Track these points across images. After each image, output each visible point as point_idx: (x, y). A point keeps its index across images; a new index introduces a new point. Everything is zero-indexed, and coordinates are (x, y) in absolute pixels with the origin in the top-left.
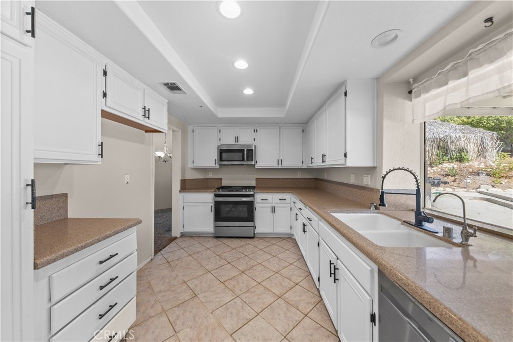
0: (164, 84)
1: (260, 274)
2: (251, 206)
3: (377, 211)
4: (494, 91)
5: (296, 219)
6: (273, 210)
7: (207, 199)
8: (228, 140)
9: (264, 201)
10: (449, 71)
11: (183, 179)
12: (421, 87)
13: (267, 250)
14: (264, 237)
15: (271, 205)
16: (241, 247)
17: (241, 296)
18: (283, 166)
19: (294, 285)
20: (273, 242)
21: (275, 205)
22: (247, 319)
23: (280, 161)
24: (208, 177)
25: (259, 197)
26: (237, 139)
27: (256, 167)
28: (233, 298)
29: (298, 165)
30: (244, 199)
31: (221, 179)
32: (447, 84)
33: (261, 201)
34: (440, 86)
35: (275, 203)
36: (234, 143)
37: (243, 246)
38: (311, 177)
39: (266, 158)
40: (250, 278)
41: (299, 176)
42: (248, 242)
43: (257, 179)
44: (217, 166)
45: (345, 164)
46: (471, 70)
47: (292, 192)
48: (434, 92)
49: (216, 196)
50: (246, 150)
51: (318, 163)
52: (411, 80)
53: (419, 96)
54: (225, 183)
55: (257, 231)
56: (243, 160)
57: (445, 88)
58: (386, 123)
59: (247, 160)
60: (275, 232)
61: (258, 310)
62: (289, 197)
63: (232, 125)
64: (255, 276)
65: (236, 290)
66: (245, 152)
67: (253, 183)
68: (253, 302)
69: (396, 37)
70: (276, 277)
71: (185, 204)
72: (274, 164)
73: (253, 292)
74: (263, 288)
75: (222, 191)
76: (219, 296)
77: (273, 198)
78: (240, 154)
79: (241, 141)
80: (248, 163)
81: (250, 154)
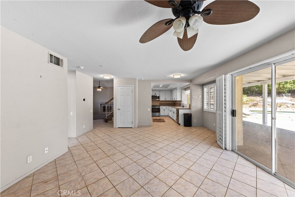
2: (159, 109)
6: (164, 110)
9: (162, 108)
23: (165, 99)
25: (161, 107)
26: (155, 94)
27: (160, 100)
29: (170, 100)
30: (156, 108)
39: (162, 99)
41: (170, 102)
51: (174, 100)
55: (161, 115)
60: (165, 115)
62: (168, 107)
67: (159, 104)
72: (164, 100)
77: (164, 107)
78: (156, 97)
79: (156, 94)
80: (158, 99)
81: (159, 97)
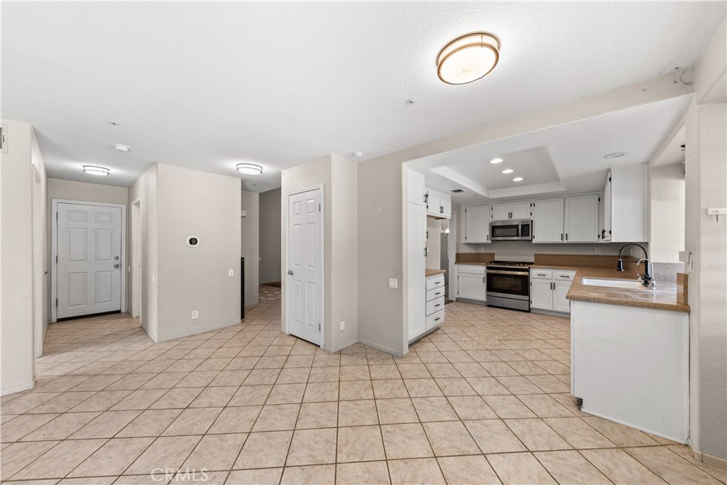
2: (525, 280)
6: (553, 286)
7: (480, 270)
8: (501, 216)
9: (542, 277)
11: (457, 253)
14: (542, 314)
15: (551, 281)
18: (569, 240)
21: (554, 281)
23: (565, 236)
24: (480, 252)
25: (534, 272)
26: (510, 215)
27: (534, 242)
30: (520, 273)
31: (493, 254)
33: (538, 276)
36: (508, 219)
38: (617, 254)
39: (544, 235)
43: (535, 255)
44: (490, 242)
49: (488, 268)
50: (520, 225)
54: (497, 258)
55: (533, 306)
56: (518, 235)
59: (522, 235)
60: (555, 310)
62: (574, 274)
63: (505, 202)
66: (520, 227)
67: (532, 259)
71: (459, 273)
72: (558, 240)
77: (553, 274)
78: (513, 230)
79: (514, 216)
80: (524, 238)
81: (526, 229)
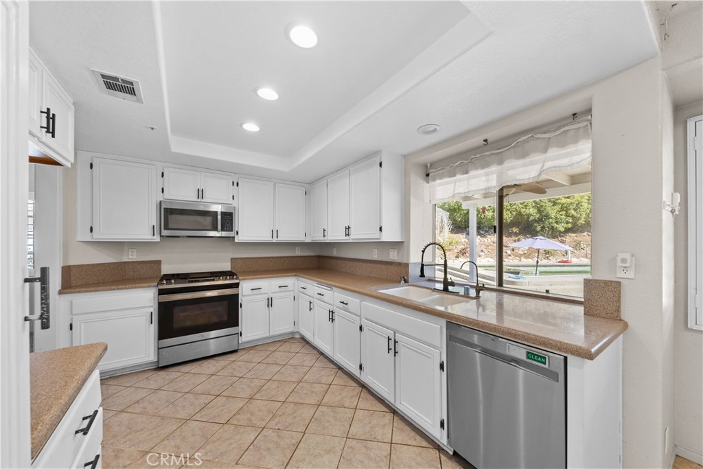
0: (102, 75)
1: (278, 391)
3: (407, 284)
4: (483, 189)
5: (310, 309)
6: (270, 303)
7: (145, 299)
8: (182, 193)
9: (255, 292)
10: (457, 166)
11: (66, 265)
12: (436, 173)
13: (269, 360)
14: (253, 347)
15: (267, 296)
16: (223, 368)
17: (268, 426)
18: (279, 239)
19: (328, 386)
20: (272, 348)
21: (271, 296)
22: (294, 445)
23: (275, 233)
24: (125, 259)
25: (247, 286)
26: (200, 194)
27: (236, 240)
28: (257, 434)
29: (299, 238)
31: (158, 263)
32: (455, 176)
33: (250, 292)
34: (450, 176)
35: (272, 293)
36: (196, 199)
37: (226, 366)
38: (312, 254)
39: (250, 229)
40: (266, 402)
41: (297, 253)
42: (233, 359)
43: (232, 259)
44: (157, 238)
45: (379, 239)
46: (471, 170)
47: (296, 275)
48: (446, 180)
49: (161, 292)
50: (219, 214)
51: (335, 237)
52: (429, 165)
53: (435, 180)
54: (166, 269)
55: (243, 340)
56: (215, 229)
57: (454, 178)
58: (412, 200)
59: (223, 230)
60: (271, 334)
61: (302, 429)
62: (292, 282)
63: (189, 168)
64: (273, 396)
65: (255, 422)
66: (219, 217)
67: (227, 267)
68: (290, 424)
69: (435, 130)
70: (302, 387)
71: (75, 317)
72: (266, 237)
73: (283, 414)
74: (292, 405)
75: (175, 283)
76: (232, 441)
77: (269, 285)
78: (209, 219)
79: (208, 197)
80: (224, 234)
81: (228, 220)
